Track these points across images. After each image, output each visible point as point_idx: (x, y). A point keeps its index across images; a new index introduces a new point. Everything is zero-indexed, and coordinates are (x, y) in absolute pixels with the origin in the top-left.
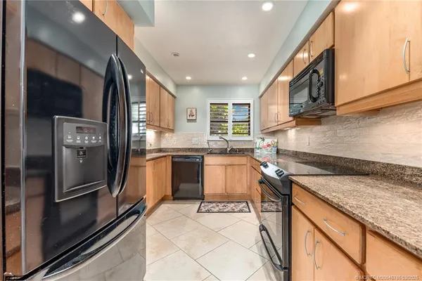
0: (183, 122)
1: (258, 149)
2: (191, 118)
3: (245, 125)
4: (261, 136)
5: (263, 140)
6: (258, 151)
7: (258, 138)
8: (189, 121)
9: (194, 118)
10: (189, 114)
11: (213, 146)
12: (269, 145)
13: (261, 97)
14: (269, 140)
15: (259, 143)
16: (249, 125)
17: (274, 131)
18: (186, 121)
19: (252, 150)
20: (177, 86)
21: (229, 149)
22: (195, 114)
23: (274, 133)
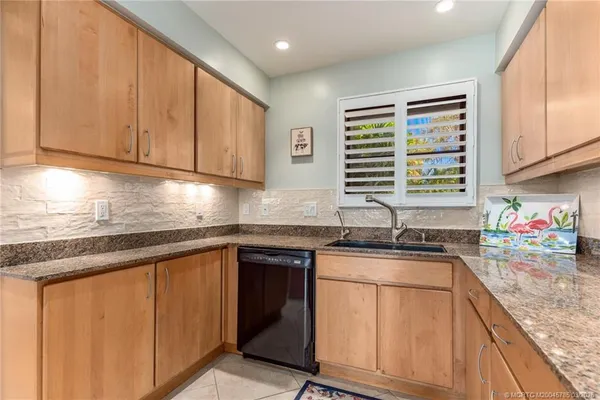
0: (282, 164)
1: (496, 233)
2: (300, 152)
3: (448, 162)
4: (507, 192)
5: (515, 204)
6: (493, 241)
7: (494, 200)
8: (296, 159)
9: (307, 151)
10: (295, 143)
11: (355, 221)
12: (537, 224)
13: (503, 67)
14: (536, 207)
15: (497, 214)
16: (463, 160)
17: (557, 175)
18: (290, 159)
19: (473, 239)
20: (270, 79)
21: (396, 232)
22: (308, 141)
23: (559, 180)
